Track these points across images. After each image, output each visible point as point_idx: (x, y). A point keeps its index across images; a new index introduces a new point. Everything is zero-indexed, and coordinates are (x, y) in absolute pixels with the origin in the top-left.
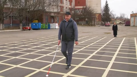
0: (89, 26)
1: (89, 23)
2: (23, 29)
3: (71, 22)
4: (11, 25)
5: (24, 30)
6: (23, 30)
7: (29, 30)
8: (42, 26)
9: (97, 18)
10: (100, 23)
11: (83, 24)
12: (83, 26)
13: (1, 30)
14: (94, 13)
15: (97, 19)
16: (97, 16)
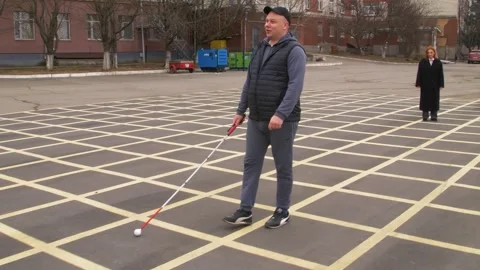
0: (408, 61)
1: (411, 52)
2: (171, 67)
3: (283, 47)
4: (143, 55)
5: (175, 73)
6: (170, 73)
7: (191, 70)
8: (232, 59)
9: (443, 35)
10: (453, 50)
11: (386, 56)
12: (383, 60)
13: (107, 71)
14: (430, 15)
15: (439, 37)
16: (441, 27)
